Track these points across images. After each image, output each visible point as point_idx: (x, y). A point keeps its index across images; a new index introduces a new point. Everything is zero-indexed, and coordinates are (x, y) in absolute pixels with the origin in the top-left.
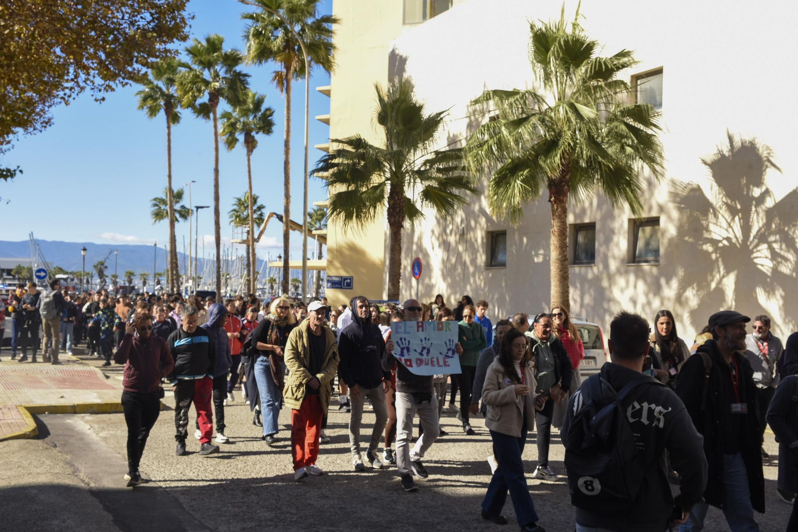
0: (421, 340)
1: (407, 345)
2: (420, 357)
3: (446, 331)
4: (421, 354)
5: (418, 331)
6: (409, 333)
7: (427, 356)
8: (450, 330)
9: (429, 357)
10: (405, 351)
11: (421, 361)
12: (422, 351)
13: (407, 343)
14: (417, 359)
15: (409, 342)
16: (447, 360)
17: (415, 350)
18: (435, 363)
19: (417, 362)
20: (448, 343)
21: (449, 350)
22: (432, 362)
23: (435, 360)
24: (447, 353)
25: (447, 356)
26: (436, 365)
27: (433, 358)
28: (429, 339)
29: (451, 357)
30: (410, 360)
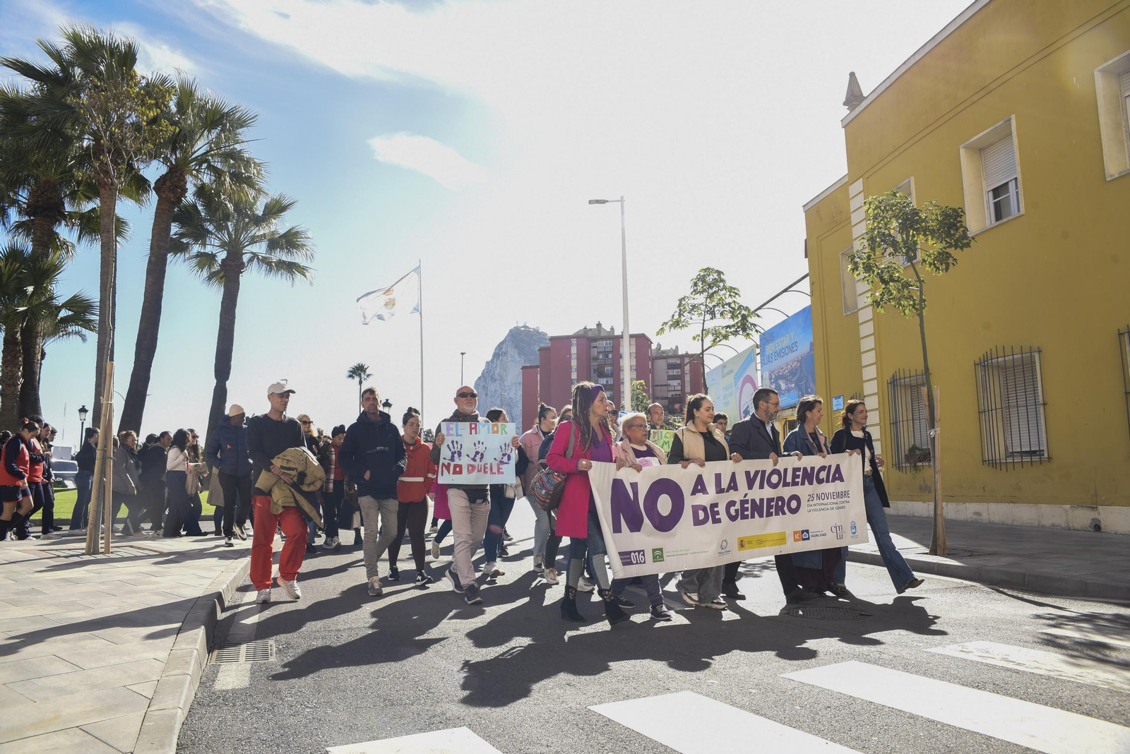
0: (475, 444)
1: (459, 450)
2: (472, 463)
3: (502, 434)
4: (474, 460)
5: (471, 433)
6: (461, 435)
7: (481, 461)
8: (506, 433)
9: (483, 463)
10: (456, 455)
11: (473, 467)
12: (475, 456)
13: (459, 447)
14: (469, 465)
15: (461, 445)
16: (501, 466)
17: (468, 455)
18: (488, 470)
19: (468, 469)
20: (503, 447)
21: (504, 455)
22: (485, 468)
23: (488, 466)
24: (502, 458)
25: (502, 462)
26: (489, 472)
27: (487, 464)
28: (483, 443)
29: (506, 463)
30: (460, 466)
